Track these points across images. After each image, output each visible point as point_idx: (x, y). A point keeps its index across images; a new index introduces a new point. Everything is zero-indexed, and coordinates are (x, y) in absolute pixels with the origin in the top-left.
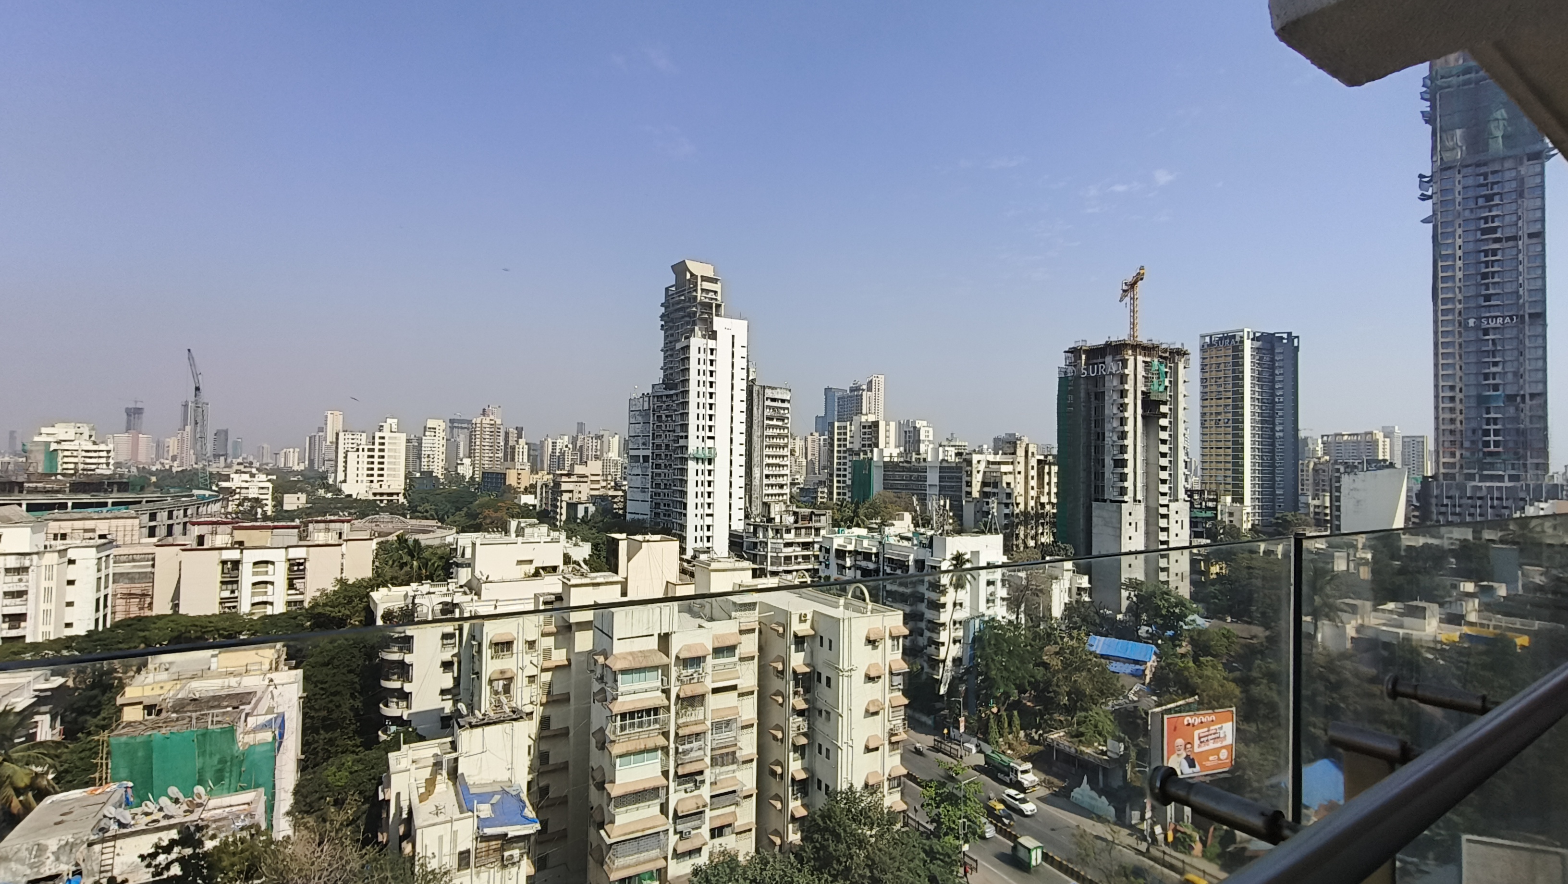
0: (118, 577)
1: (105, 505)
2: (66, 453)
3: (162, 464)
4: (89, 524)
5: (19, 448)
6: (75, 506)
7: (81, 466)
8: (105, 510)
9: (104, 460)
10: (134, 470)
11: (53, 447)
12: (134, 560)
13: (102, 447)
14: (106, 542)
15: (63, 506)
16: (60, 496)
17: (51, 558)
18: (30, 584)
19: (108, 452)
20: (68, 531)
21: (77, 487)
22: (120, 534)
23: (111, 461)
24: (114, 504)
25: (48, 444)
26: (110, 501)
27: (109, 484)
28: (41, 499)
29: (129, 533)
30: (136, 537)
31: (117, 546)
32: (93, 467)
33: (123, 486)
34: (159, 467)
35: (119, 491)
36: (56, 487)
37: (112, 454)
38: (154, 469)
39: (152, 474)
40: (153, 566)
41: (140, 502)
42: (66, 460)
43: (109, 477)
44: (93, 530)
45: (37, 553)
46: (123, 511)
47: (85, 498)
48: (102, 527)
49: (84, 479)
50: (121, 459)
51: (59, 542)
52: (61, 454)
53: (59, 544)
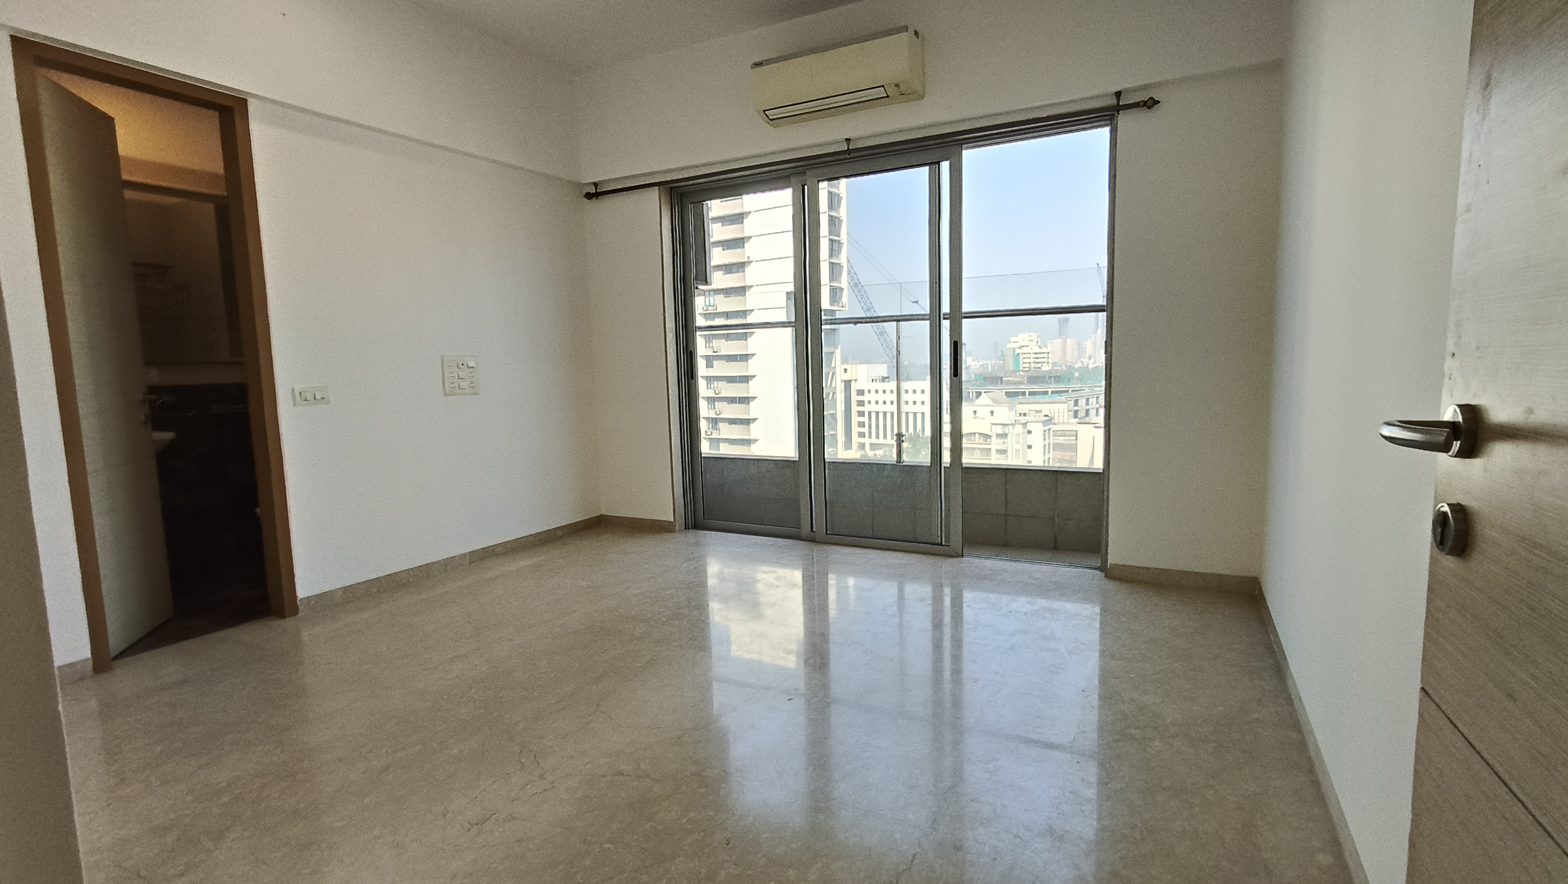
0: (1057, 446)
1: (1046, 393)
2: (1025, 356)
3: (1082, 363)
4: (1038, 407)
5: (999, 354)
6: (1031, 394)
7: (1033, 365)
8: (1047, 396)
9: (1045, 360)
10: (1064, 368)
11: (1018, 351)
12: (1065, 435)
13: (1044, 350)
14: (1049, 420)
15: (1024, 394)
16: (1022, 387)
17: (1019, 429)
18: (1009, 445)
19: (1048, 353)
20: (1027, 411)
21: (1033, 380)
22: (1056, 415)
23: (1050, 361)
24: (1053, 392)
25: (1014, 349)
26: (1050, 390)
27: (1050, 377)
28: (1012, 389)
29: (1061, 415)
30: (1066, 418)
31: (1055, 424)
32: (1039, 365)
33: (1058, 379)
34: (1080, 365)
35: (1055, 382)
36: (1020, 380)
37: (1050, 355)
38: (1077, 366)
39: (1076, 370)
40: (1077, 439)
41: (1067, 391)
42: (1025, 361)
43: (1049, 372)
44: (1040, 411)
45: (1011, 424)
46: (1057, 397)
47: (1036, 388)
48: (1046, 409)
49: (1034, 374)
50: (1056, 359)
51: (1022, 417)
52: (1021, 357)
53: (1022, 419)
